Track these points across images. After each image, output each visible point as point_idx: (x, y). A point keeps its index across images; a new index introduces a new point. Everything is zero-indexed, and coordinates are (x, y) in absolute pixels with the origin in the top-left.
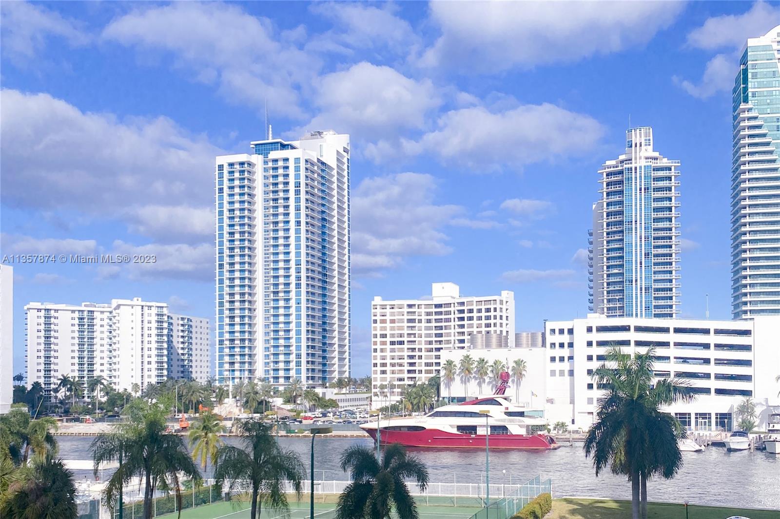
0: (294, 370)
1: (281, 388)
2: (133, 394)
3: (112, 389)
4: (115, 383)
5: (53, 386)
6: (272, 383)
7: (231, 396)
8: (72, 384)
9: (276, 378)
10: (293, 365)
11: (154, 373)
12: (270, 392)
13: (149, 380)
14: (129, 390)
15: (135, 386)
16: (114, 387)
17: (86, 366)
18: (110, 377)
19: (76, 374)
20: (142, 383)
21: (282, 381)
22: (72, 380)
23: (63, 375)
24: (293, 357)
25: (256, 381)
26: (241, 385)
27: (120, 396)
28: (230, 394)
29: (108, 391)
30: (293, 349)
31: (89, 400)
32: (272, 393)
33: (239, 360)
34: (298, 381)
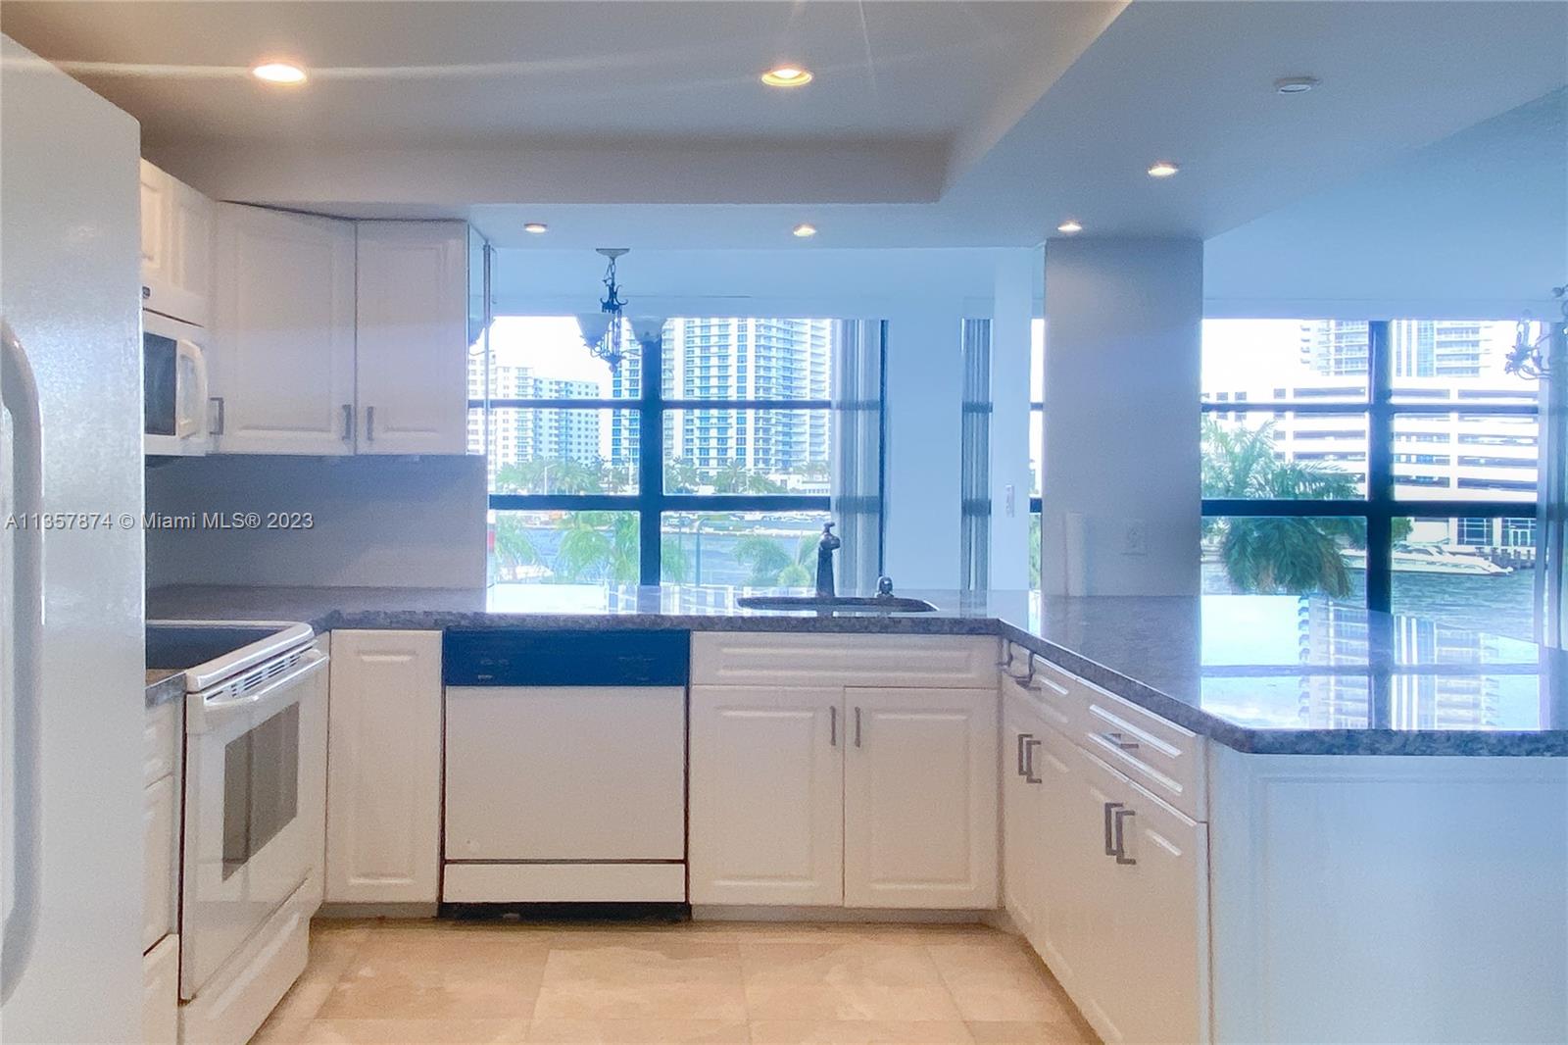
11: (512, 451)
21: (713, 463)
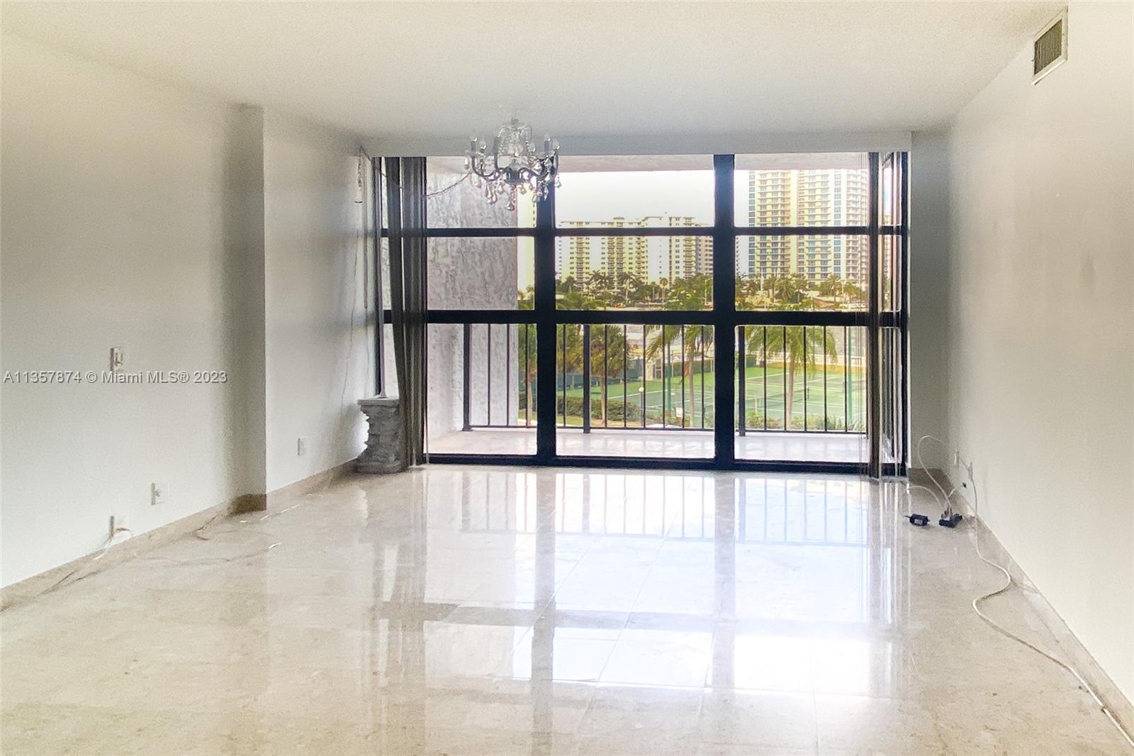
0: (833, 268)
1: (817, 283)
2: (662, 286)
3: (641, 282)
4: (643, 278)
5: (584, 280)
6: (807, 278)
7: (762, 289)
8: (603, 278)
9: (813, 275)
10: (831, 263)
12: (805, 286)
13: (677, 275)
14: (658, 283)
15: (664, 281)
16: (643, 281)
17: (615, 265)
18: (639, 273)
19: (606, 271)
20: (670, 278)
22: (603, 275)
23: (594, 271)
24: (831, 257)
25: (789, 277)
26: (773, 279)
27: (649, 288)
28: (762, 287)
29: (637, 283)
30: (832, 250)
31: (619, 291)
32: (807, 287)
33: (771, 260)
34: (836, 277)
